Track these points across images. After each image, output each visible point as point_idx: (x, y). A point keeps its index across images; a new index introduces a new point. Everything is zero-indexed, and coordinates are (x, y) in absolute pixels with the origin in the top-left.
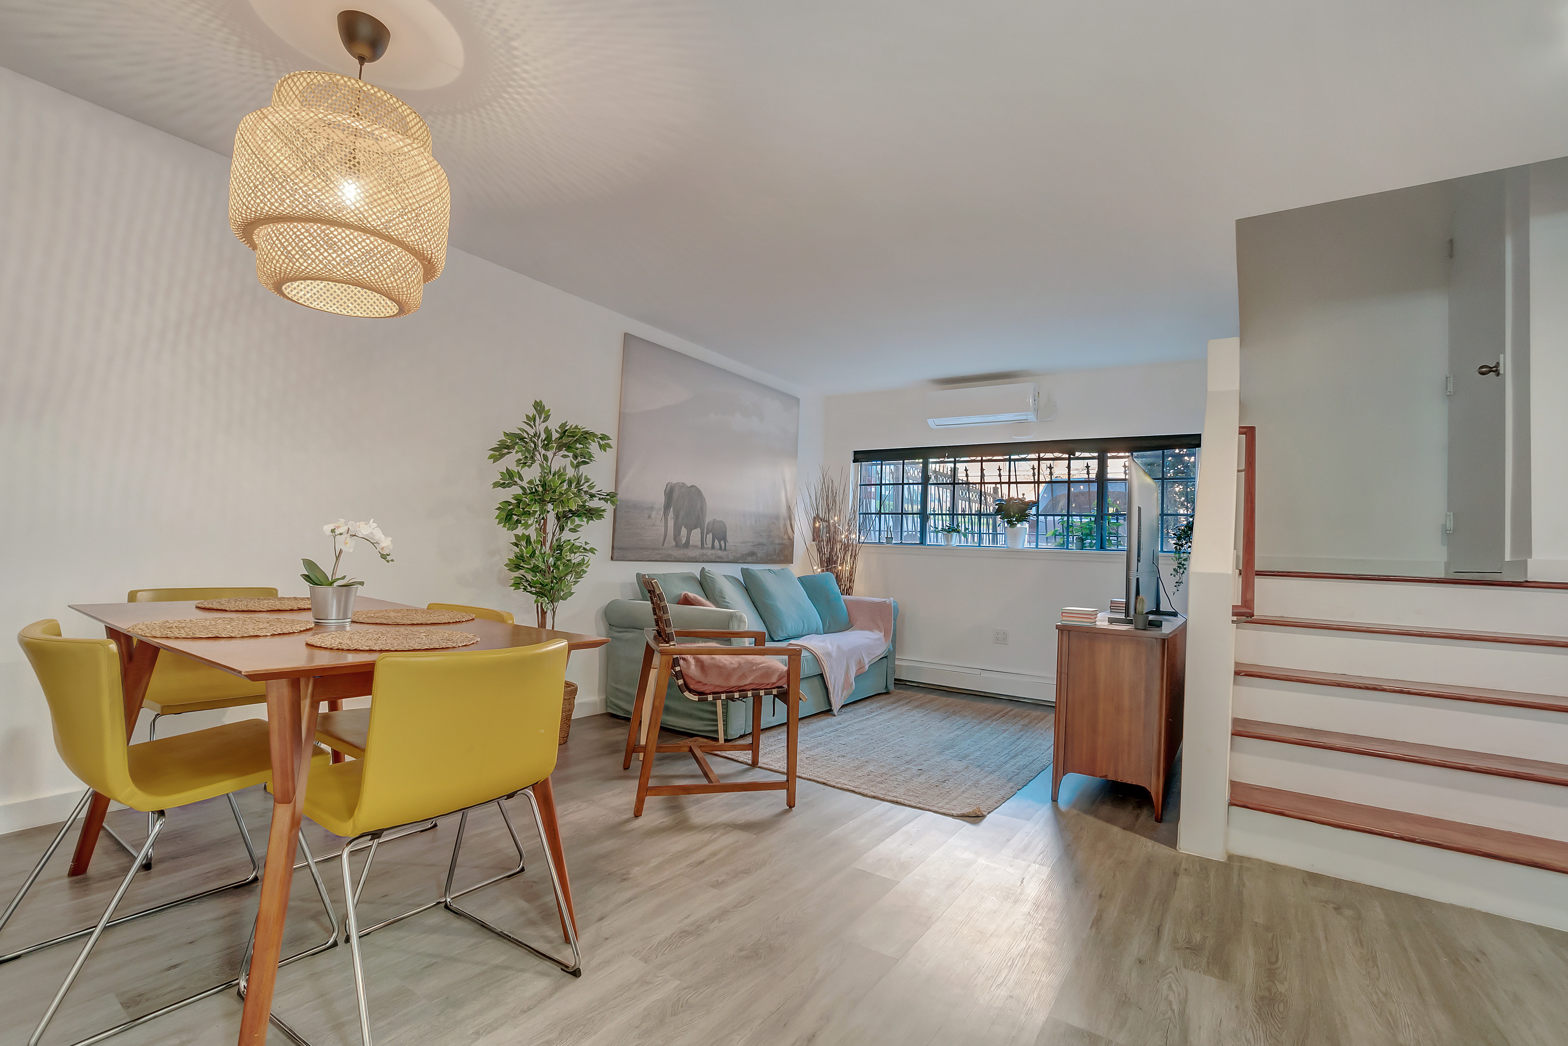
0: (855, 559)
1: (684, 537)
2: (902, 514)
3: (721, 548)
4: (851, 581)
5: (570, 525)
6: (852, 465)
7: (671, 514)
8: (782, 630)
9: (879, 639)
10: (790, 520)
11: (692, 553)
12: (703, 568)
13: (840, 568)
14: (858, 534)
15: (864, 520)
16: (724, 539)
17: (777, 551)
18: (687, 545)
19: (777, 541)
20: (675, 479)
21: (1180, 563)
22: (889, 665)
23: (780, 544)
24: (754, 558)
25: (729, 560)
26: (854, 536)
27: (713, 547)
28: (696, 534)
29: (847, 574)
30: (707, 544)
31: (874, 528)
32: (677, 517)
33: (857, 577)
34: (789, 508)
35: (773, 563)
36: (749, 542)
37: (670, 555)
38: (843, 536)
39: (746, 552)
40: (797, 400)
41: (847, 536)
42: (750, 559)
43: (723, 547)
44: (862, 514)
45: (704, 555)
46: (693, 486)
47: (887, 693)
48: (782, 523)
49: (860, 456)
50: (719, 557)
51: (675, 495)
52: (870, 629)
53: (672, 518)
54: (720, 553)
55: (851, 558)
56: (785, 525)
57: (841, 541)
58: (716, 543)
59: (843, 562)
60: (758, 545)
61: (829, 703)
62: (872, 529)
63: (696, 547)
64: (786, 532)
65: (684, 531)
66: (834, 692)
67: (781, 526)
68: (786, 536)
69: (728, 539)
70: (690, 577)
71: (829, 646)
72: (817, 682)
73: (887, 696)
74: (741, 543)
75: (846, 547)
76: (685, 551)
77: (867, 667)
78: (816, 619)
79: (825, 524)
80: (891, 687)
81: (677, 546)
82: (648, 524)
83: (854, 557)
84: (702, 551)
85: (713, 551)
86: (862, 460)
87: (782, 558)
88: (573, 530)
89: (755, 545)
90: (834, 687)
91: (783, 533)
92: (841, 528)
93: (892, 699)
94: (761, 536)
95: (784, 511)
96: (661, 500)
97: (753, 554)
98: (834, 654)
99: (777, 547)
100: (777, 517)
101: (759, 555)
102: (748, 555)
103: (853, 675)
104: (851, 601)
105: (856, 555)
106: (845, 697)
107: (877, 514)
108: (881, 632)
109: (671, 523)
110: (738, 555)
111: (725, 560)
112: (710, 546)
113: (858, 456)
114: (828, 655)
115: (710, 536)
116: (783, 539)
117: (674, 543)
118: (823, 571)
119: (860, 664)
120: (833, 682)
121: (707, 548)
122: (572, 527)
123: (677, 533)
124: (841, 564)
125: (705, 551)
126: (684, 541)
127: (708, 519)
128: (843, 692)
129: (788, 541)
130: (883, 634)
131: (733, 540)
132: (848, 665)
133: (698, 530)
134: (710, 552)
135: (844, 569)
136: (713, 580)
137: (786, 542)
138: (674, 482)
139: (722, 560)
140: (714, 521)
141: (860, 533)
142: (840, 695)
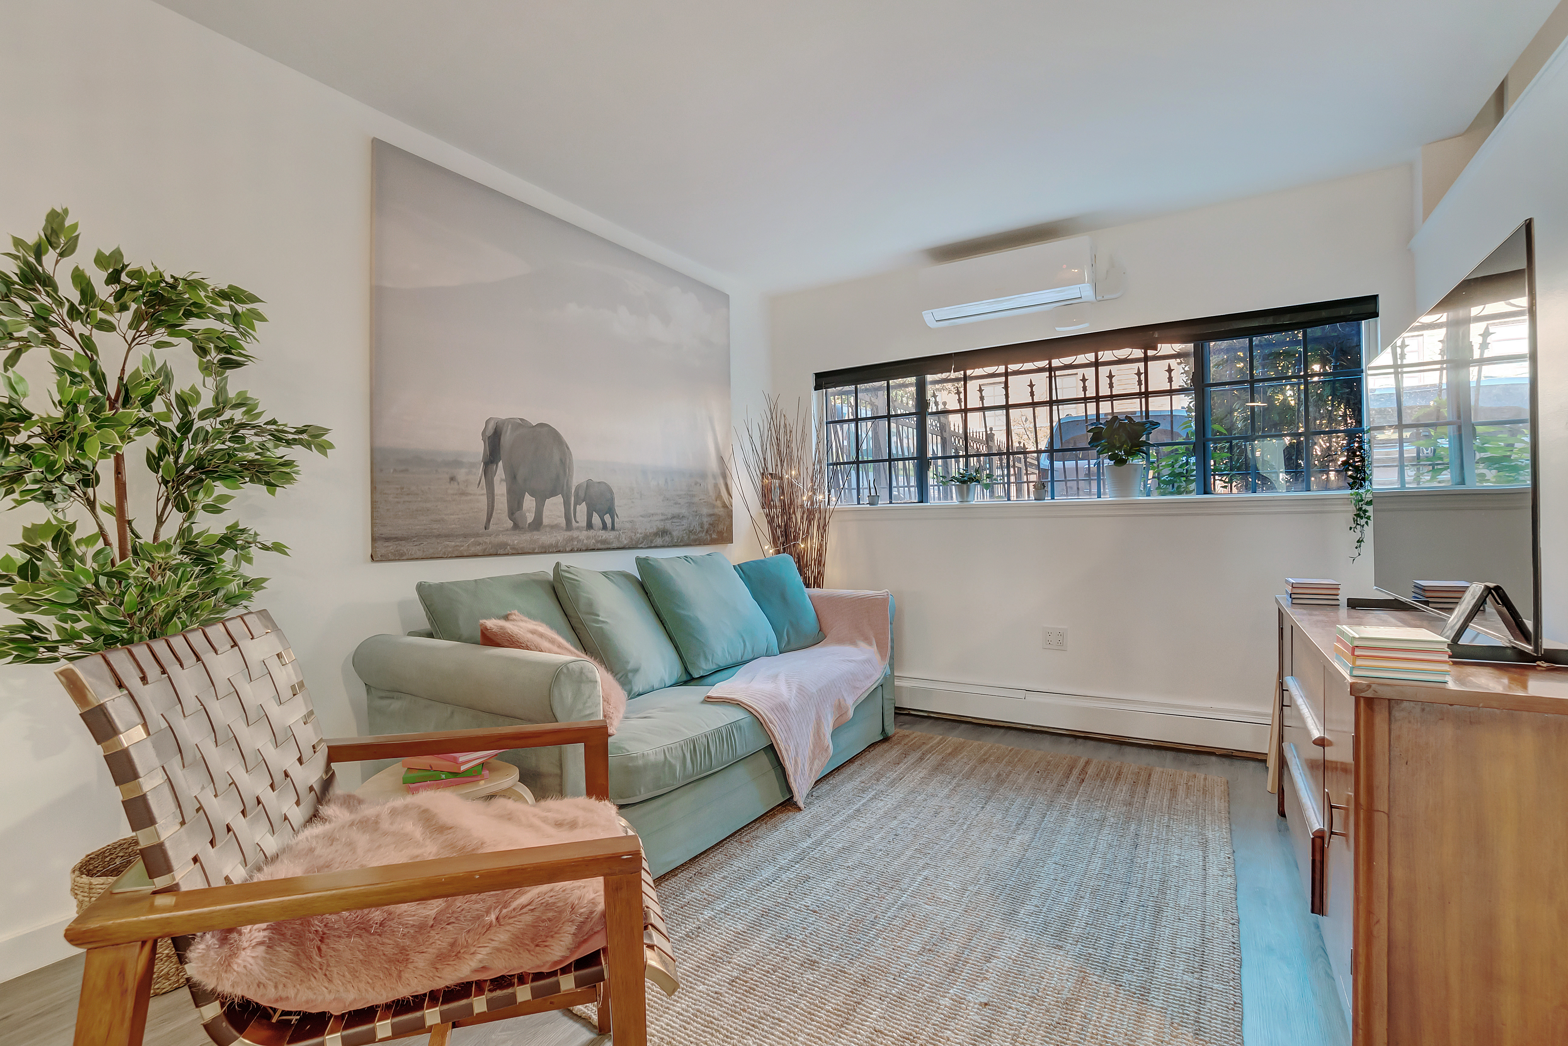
0: (825, 531)
1: (529, 511)
2: (890, 460)
3: (605, 527)
4: (820, 563)
5: (203, 498)
6: (814, 394)
7: (500, 472)
8: (706, 659)
9: (868, 661)
10: (724, 476)
11: (545, 538)
12: (558, 564)
13: (802, 546)
14: (827, 493)
15: (835, 473)
16: (611, 511)
17: (706, 527)
18: (537, 524)
19: (705, 511)
20: (505, 412)
21: (1360, 509)
22: (886, 696)
23: (711, 515)
24: (667, 538)
25: (621, 546)
26: (821, 497)
27: (590, 526)
28: (554, 508)
29: (814, 555)
30: (577, 522)
31: (850, 485)
32: (512, 477)
33: (829, 558)
34: (721, 460)
35: (699, 545)
36: (657, 514)
37: (504, 545)
38: (805, 498)
39: (651, 531)
40: (725, 298)
41: (810, 499)
42: (659, 541)
43: (609, 525)
44: (831, 464)
45: (572, 539)
46: (541, 425)
47: (886, 739)
48: (710, 482)
49: (824, 380)
50: (604, 542)
51: (507, 439)
52: (853, 642)
53: (502, 480)
54: (604, 535)
55: (818, 530)
56: (716, 486)
57: (802, 506)
58: (596, 519)
59: (807, 537)
60: (673, 517)
61: (789, 790)
62: (846, 486)
63: (554, 527)
64: (719, 497)
65: (529, 502)
66: (796, 771)
67: (710, 487)
68: (718, 502)
69: (618, 510)
70: (535, 581)
71: (784, 690)
72: (764, 760)
73: (885, 746)
74: (642, 516)
75: (810, 514)
76: (536, 535)
77: (851, 713)
78: (766, 632)
79: (777, 482)
80: (891, 730)
81: (516, 526)
82: (450, 491)
83: (823, 528)
84: (569, 533)
85: (591, 533)
86: (827, 386)
87: (714, 536)
88: (214, 509)
89: (667, 519)
90: (796, 762)
91: (714, 498)
92: (801, 486)
93: (894, 753)
94: (676, 504)
95: (713, 465)
96: (478, 448)
97: (664, 532)
98: (792, 705)
99: (705, 520)
100: (703, 476)
101: (675, 534)
102: (656, 534)
103: (828, 729)
104: (821, 598)
105: (825, 525)
106: (817, 772)
107: (853, 463)
108: (870, 644)
109: (501, 489)
110: (638, 535)
111: (614, 545)
112: (585, 524)
113: (823, 381)
114: (782, 708)
115: (582, 509)
116: (714, 506)
117: (510, 524)
118: (778, 552)
119: (840, 708)
120: (792, 753)
121: (578, 528)
122: (209, 501)
123: (515, 507)
124: (804, 540)
125: (575, 534)
126: (530, 517)
127: (578, 479)
128: (812, 763)
129: (722, 509)
130: (875, 648)
131: (624, 511)
132: (819, 717)
133: (559, 499)
134: (583, 535)
135: (807, 546)
136: (575, 585)
137: (720, 511)
138: (503, 417)
139: (609, 546)
140: (589, 483)
141: (829, 491)
142: (807, 773)
